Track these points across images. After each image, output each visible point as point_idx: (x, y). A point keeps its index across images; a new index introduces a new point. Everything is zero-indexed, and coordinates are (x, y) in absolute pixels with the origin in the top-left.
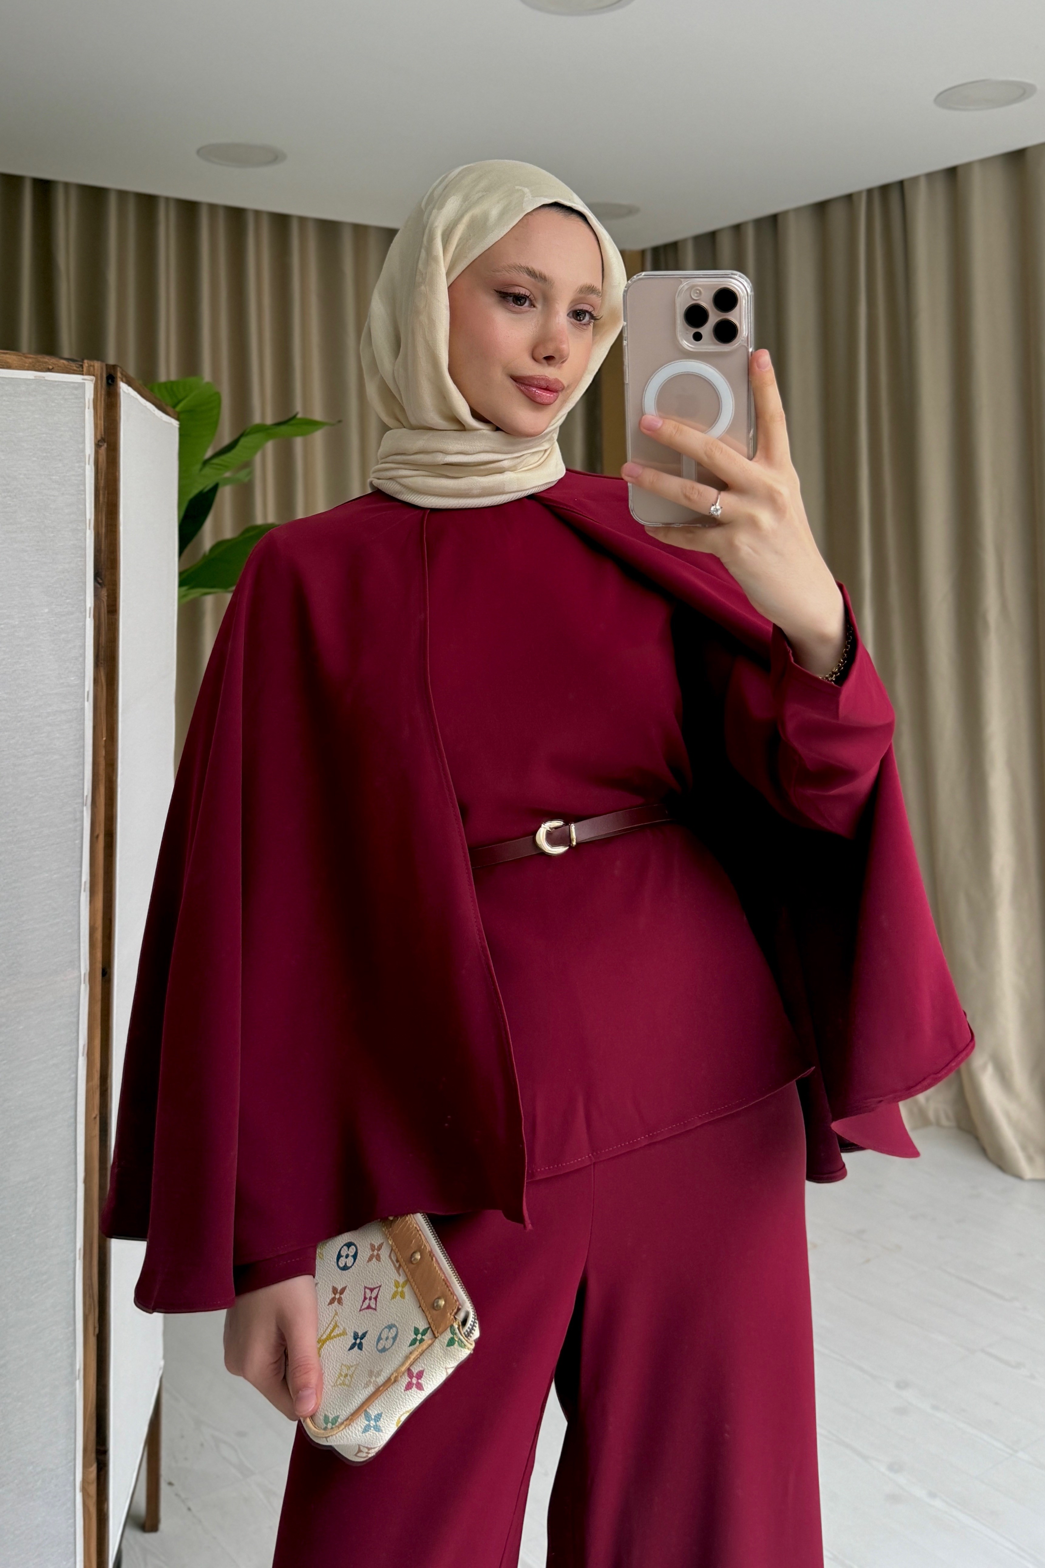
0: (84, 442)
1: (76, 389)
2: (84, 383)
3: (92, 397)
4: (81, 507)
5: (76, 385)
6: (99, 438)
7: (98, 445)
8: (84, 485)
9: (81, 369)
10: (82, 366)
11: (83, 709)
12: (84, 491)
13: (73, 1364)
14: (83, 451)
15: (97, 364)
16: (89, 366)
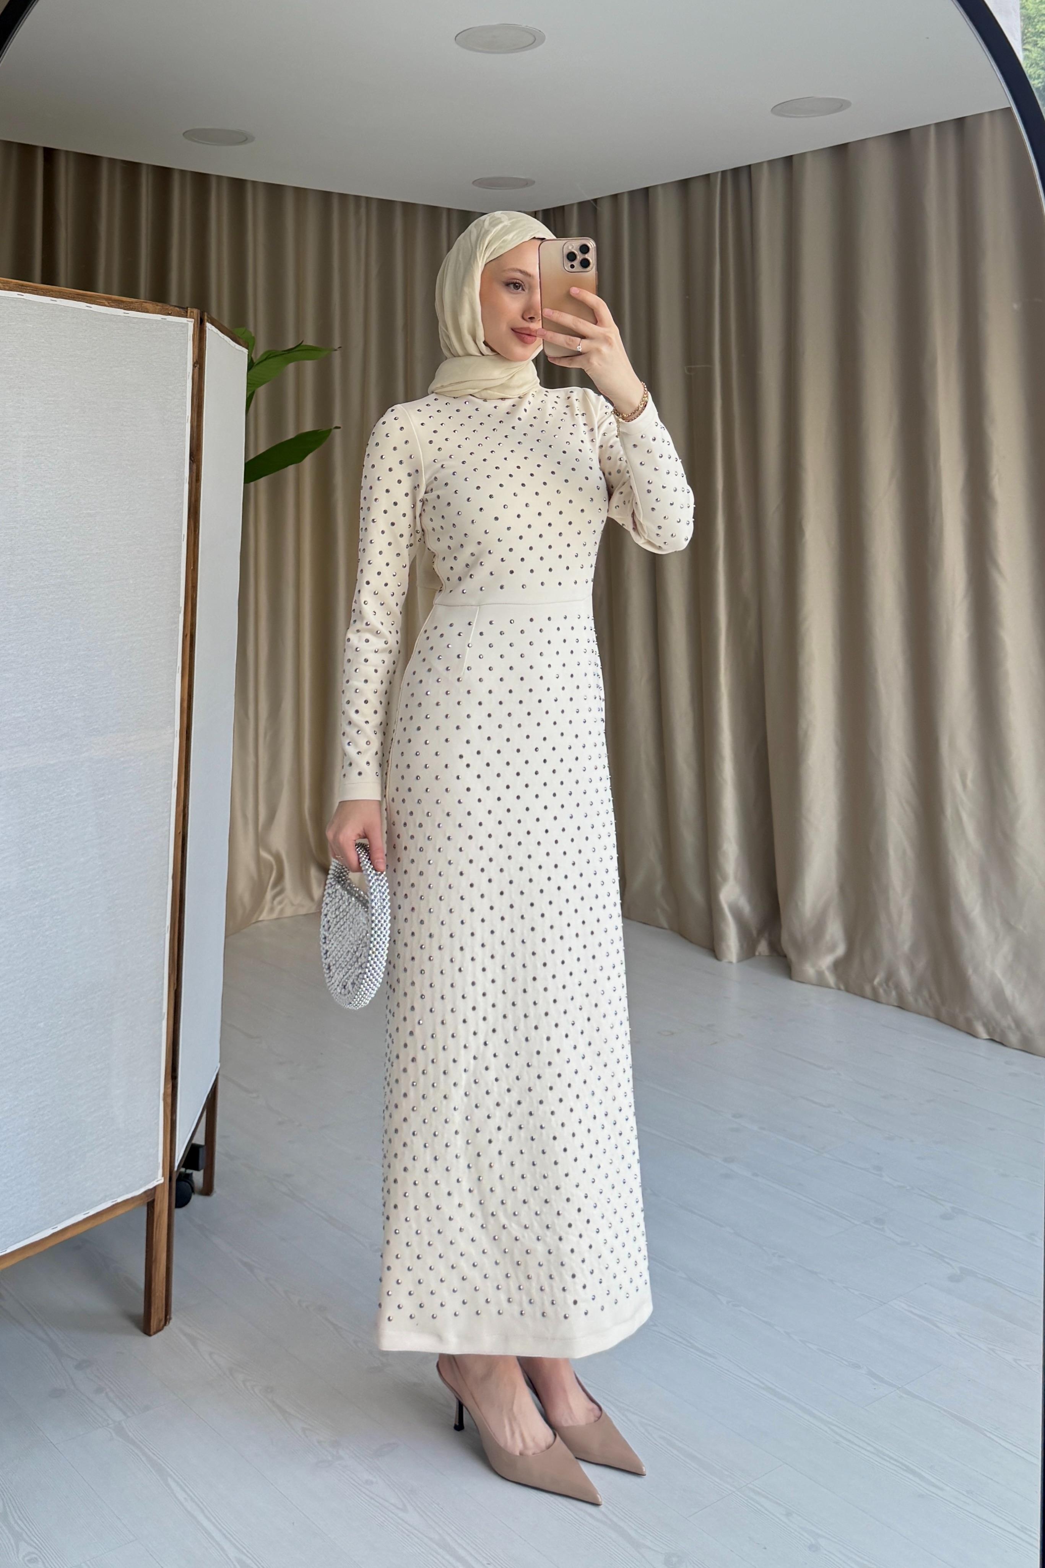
0: (186, 363)
1: (183, 327)
2: (188, 324)
3: (192, 333)
4: (183, 407)
5: (183, 325)
6: (195, 360)
7: (194, 366)
8: (186, 392)
9: (185, 314)
10: (187, 312)
11: (181, 547)
12: (186, 396)
13: (161, 1008)
14: (186, 370)
15: (195, 311)
16: (191, 312)
